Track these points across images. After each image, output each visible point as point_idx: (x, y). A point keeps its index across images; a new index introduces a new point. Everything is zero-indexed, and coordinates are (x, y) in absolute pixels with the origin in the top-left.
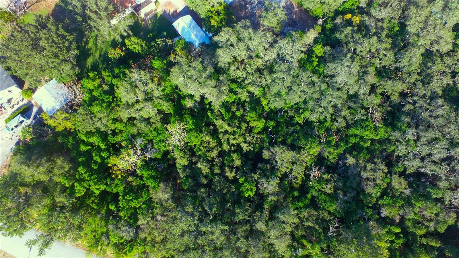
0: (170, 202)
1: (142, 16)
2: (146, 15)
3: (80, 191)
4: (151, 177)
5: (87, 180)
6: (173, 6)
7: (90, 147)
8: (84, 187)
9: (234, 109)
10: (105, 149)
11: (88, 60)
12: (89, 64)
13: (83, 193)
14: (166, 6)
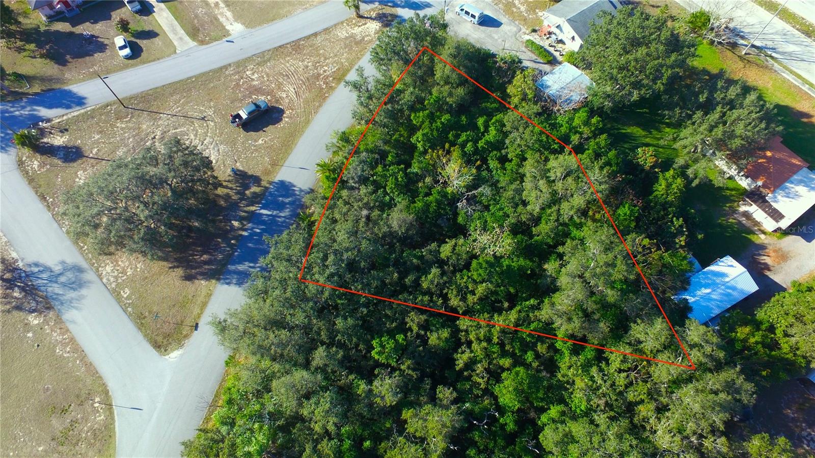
0: (385, 229)
1: (743, 208)
2: (747, 215)
3: (417, 118)
4: (427, 205)
5: (432, 126)
6: (779, 263)
7: (482, 130)
8: (423, 122)
9: (541, 348)
10: (477, 147)
11: (639, 129)
12: (629, 131)
13: (414, 122)
14: (775, 251)
